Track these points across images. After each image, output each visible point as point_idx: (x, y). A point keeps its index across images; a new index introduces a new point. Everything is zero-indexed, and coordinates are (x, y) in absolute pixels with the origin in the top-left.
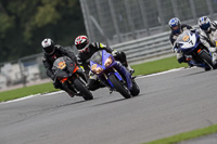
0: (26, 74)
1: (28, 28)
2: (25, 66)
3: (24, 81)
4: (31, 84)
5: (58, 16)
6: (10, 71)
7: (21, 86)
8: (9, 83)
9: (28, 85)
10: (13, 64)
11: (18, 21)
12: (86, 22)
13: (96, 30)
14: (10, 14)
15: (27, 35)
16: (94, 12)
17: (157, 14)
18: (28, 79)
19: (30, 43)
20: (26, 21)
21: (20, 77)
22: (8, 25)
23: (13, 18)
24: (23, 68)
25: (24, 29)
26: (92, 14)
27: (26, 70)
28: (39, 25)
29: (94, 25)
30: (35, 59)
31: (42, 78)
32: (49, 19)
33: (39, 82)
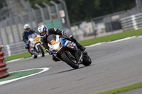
0: (96, 29)
2: (96, 23)
3: (95, 33)
4: (100, 35)
6: (86, 27)
8: (85, 35)
9: (97, 36)
10: (87, 22)
18: (98, 32)
19: (99, 8)
21: (92, 31)
24: (94, 25)
27: (96, 26)
30: (102, 19)
33: (105, 34)
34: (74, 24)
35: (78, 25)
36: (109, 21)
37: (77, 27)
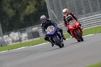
0: (21, 37)
1: (22, 16)
2: (21, 33)
3: (20, 40)
4: (23, 42)
5: (36, 10)
6: (14, 35)
7: (19, 43)
8: (13, 41)
9: (22, 42)
10: (15, 32)
11: (17, 12)
12: (49, 13)
13: (54, 16)
14: (14, 9)
15: (22, 19)
16: (53, 8)
17: (82, 9)
18: (22, 39)
19: (23, 22)
20: (21, 12)
21: (18, 38)
22: (13, 14)
23: (15, 11)
24: (20, 34)
25: (20, 16)
26: (52, 9)
27: (21, 35)
28: (27, 14)
29: (53, 14)
30: (25, 30)
31: (29, 39)
32: (32, 11)
33: (27, 41)
34: (6, 33)
35: (8, 34)
36: (30, 32)
37: (7, 36)
